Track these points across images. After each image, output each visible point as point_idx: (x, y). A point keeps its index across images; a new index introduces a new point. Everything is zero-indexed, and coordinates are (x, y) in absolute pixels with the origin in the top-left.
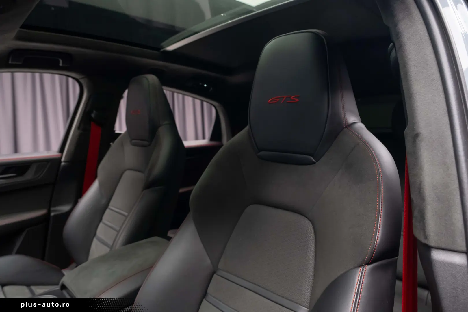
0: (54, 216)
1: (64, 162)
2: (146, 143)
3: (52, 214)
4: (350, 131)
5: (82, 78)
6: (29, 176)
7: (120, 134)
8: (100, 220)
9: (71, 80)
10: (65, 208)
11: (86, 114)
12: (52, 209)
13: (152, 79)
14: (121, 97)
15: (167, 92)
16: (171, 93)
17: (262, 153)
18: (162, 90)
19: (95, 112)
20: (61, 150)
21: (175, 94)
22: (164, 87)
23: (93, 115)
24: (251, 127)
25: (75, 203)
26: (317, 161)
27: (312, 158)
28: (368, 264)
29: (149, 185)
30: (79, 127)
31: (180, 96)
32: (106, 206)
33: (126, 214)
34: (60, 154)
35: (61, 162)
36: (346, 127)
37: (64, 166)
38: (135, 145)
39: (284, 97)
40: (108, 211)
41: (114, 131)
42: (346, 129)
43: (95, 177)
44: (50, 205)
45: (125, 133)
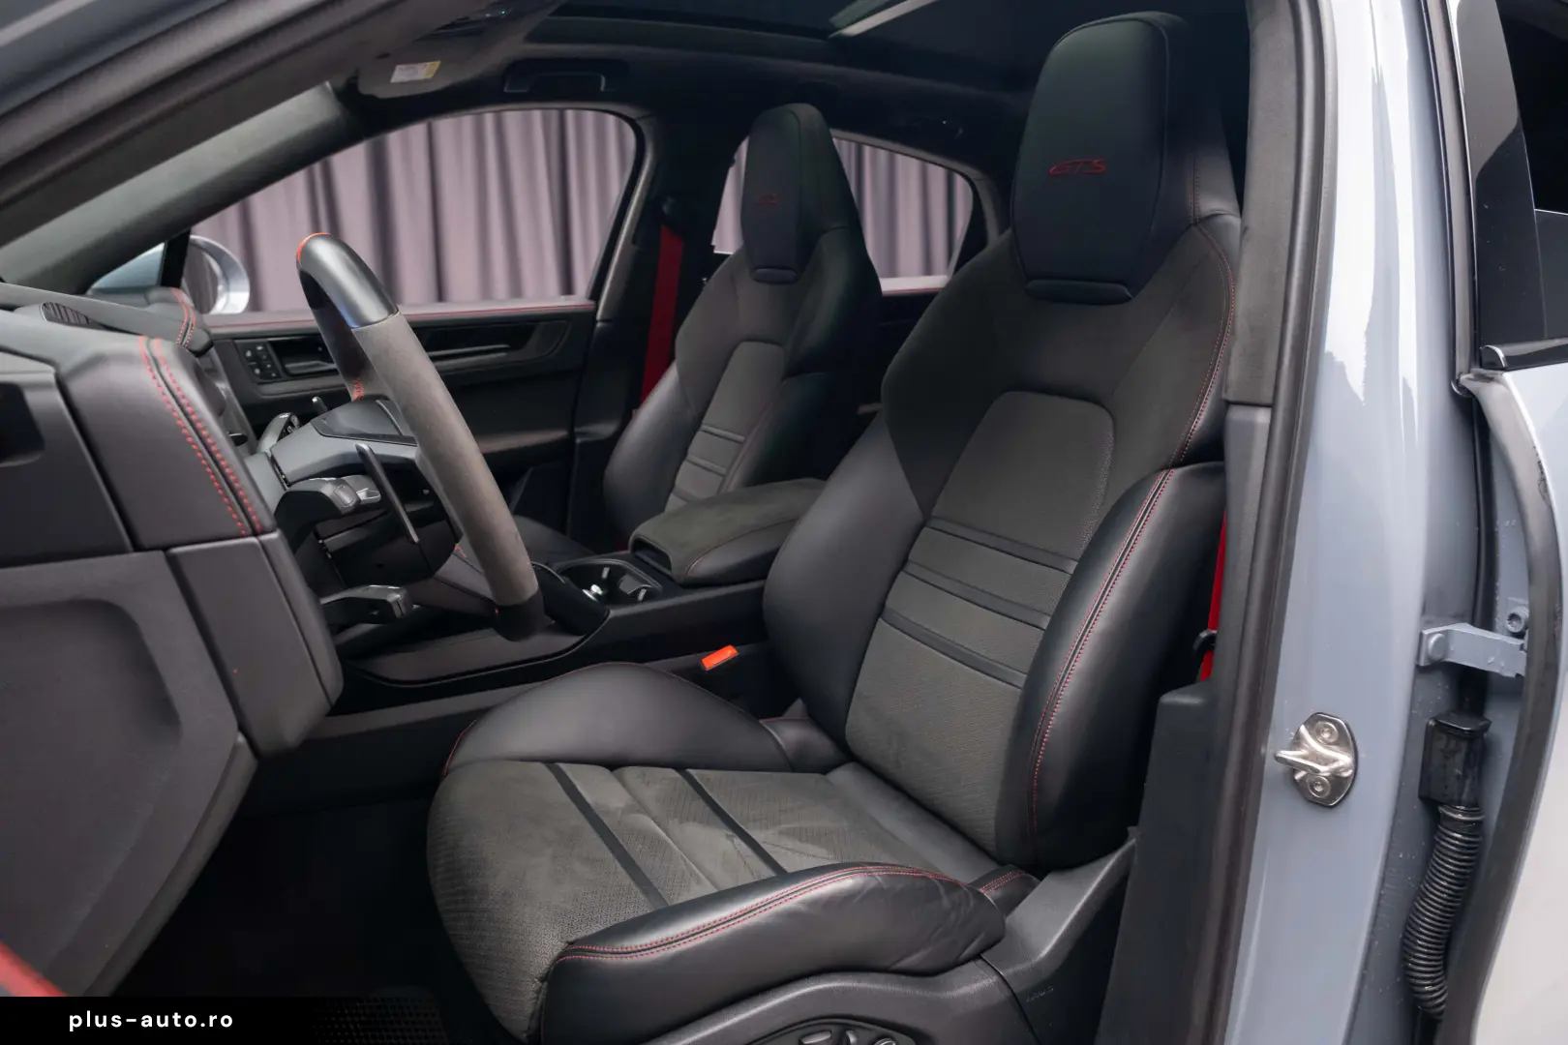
0: (583, 444)
1: (603, 321)
2: (790, 274)
3: (578, 441)
4: (1201, 230)
5: (643, 117)
6: (530, 352)
7: (724, 257)
8: (684, 455)
9: (611, 120)
10: (606, 429)
11: (650, 206)
12: (576, 430)
13: (806, 113)
14: (730, 161)
15: (844, 145)
16: (853, 145)
17: (1034, 284)
18: (830, 138)
19: (670, 200)
20: (595, 294)
21: (867, 150)
22: (834, 132)
23: (666, 208)
24: (1014, 231)
25: (626, 419)
26: (1134, 296)
27: (1126, 290)
28: (1177, 465)
29: (797, 368)
30: (634, 238)
31: (883, 154)
32: (696, 425)
33: (740, 438)
34: (592, 303)
35: (595, 322)
36: (1196, 224)
37: (602, 329)
38: (760, 280)
39: (1079, 163)
40: (699, 435)
41: (713, 247)
42: (1194, 229)
43: (670, 359)
44: (572, 419)
45: (738, 254)
